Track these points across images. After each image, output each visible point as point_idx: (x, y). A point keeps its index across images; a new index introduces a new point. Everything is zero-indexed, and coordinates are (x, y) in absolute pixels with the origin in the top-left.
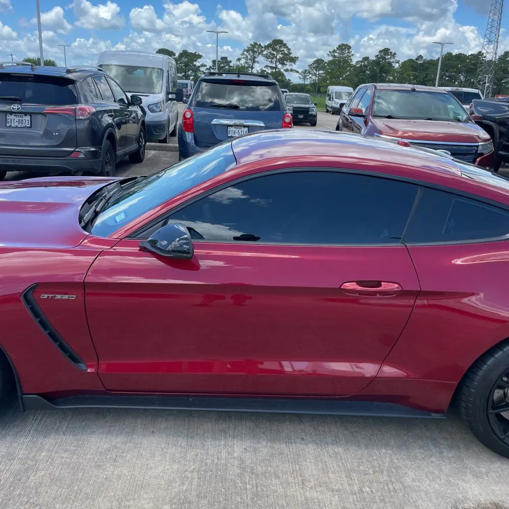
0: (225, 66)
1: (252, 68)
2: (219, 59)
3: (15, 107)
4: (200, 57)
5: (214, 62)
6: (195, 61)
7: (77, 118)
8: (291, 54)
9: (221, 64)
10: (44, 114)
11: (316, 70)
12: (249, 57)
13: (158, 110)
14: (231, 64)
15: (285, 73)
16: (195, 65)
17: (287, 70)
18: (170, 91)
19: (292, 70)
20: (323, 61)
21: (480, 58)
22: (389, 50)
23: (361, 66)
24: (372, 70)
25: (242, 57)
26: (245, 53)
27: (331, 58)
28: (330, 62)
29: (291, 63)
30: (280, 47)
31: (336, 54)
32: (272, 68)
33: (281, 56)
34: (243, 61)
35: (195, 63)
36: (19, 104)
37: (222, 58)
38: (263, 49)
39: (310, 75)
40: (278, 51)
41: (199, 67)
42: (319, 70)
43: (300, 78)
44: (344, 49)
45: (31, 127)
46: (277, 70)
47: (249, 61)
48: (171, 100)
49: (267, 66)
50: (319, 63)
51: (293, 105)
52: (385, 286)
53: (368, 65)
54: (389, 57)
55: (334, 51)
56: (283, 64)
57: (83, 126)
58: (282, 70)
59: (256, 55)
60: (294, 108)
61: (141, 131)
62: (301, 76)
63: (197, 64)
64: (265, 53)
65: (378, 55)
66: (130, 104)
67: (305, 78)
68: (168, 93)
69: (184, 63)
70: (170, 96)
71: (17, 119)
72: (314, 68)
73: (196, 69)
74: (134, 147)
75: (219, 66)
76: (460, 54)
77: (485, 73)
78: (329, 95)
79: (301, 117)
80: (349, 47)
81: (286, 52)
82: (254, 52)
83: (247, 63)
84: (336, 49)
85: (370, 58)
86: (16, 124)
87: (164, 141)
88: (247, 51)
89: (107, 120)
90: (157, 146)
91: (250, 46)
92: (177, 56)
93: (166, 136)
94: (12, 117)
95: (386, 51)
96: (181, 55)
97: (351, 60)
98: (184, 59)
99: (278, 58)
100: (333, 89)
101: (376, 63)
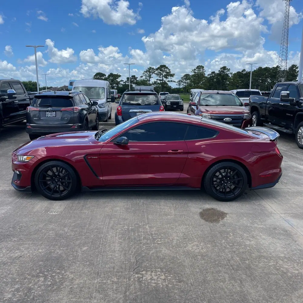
0: (134, 80)
1: (149, 81)
2: (131, 77)
3: (50, 109)
4: (120, 76)
5: (128, 78)
6: (117, 78)
7: (74, 112)
8: (171, 72)
9: (132, 79)
10: (61, 111)
11: (186, 80)
12: (147, 75)
13: (103, 107)
14: (137, 79)
15: (168, 83)
16: (117, 81)
17: (169, 81)
18: (108, 97)
19: (171, 81)
20: (189, 75)
21: (278, 69)
22: (226, 67)
23: (211, 77)
24: (217, 78)
25: (144, 75)
26: (145, 73)
27: (193, 73)
28: (193, 76)
29: (171, 77)
30: (164, 69)
31: (196, 71)
32: (160, 80)
33: (165, 73)
34: (144, 77)
35: (117, 80)
36: (51, 107)
37: (132, 76)
38: (155, 70)
39: (183, 83)
40: (163, 71)
41: (120, 82)
42: (187, 80)
43: (177, 85)
44: (200, 68)
45: (55, 116)
46: (163, 81)
47: (147, 77)
48: (109, 102)
49: (157, 79)
50: (187, 77)
51: (170, 101)
52: (179, 151)
53: (215, 76)
54: (226, 71)
55: (195, 70)
56: (167, 78)
57: (76, 115)
58: (166, 81)
59: (151, 74)
60: (171, 102)
61: (97, 117)
62: (177, 84)
63: (119, 80)
64: (156, 72)
65: (220, 70)
66: (92, 105)
67: (179, 85)
68: (107, 99)
69: (111, 80)
70: (108, 100)
71: (50, 113)
72: (184, 79)
73: (118, 83)
74: (94, 124)
75: (131, 80)
76: (267, 67)
77: (281, 77)
78: (191, 94)
79: (175, 106)
80: (203, 67)
81: (168, 71)
82: (149, 72)
83: (146, 78)
84: (196, 68)
85: (216, 72)
86: (50, 115)
87: (106, 121)
88: (146, 72)
89: (85, 112)
90: (104, 124)
91: (147, 69)
92: (107, 76)
93: (107, 119)
94: (48, 113)
95: (224, 68)
96: (109, 76)
97: (204, 74)
98: (111, 78)
99: (163, 75)
100: (193, 91)
101: (219, 75)
